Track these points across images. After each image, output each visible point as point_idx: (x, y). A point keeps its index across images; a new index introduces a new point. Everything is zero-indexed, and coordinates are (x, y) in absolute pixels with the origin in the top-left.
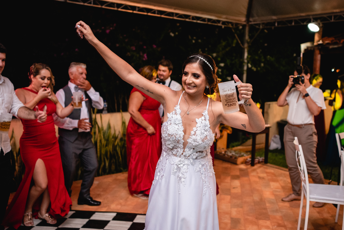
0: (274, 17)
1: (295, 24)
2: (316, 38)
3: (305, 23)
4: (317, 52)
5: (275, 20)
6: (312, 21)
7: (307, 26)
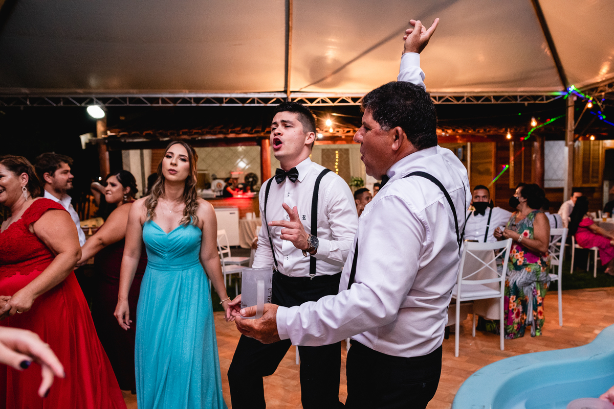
0: (25, 91)
1: (63, 104)
2: (100, 128)
3: (83, 105)
4: (104, 147)
5: (26, 94)
6: (95, 102)
7: (85, 108)
